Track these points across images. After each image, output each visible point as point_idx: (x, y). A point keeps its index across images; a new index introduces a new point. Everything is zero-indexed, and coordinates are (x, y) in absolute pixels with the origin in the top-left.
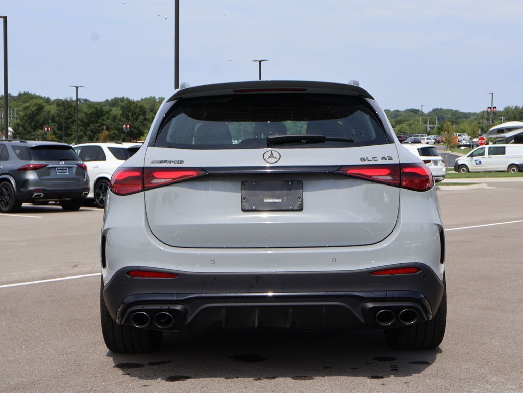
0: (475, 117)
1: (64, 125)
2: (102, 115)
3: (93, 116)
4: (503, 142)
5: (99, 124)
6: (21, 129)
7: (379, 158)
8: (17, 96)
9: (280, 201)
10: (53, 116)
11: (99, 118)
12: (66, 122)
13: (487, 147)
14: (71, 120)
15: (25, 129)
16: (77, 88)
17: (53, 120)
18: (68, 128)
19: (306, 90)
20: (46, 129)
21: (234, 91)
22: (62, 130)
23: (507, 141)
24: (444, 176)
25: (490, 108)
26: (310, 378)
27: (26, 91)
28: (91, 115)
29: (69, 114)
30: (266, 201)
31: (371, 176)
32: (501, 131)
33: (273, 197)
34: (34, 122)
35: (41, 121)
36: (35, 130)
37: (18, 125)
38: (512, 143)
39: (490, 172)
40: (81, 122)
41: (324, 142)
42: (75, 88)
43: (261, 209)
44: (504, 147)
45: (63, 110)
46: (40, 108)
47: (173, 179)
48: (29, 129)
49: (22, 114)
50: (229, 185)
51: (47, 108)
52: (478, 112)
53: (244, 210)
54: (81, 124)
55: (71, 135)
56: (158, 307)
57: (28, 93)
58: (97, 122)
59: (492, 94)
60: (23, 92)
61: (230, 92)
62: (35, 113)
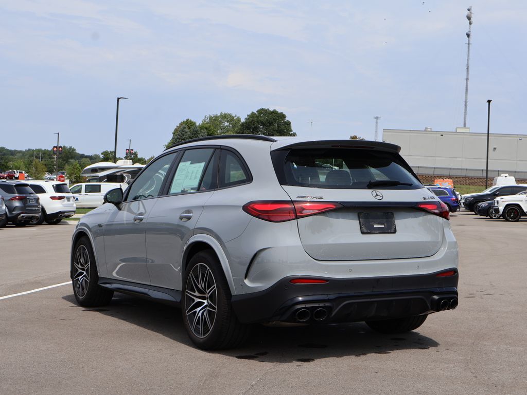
0: (21, 154)
4: (96, 181)
9: (383, 226)
13: (84, 185)
19: (373, 148)
21: (333, 146)
23: (100, 179)
24: (74, 212)
25: (56, 147)
30: (375, 226)
32: (95, 170)
33: (379, 224)
38: (104, 182)
39: (84, 208)
41: (396, 185)
43: (373, 232)
44: (100, 185)
47: (319, 210)
50: (351, 215)
52: (24, 150)
53: (363, 233)
56: (317, 305)
59: (58, 134)
61: (329, 146)
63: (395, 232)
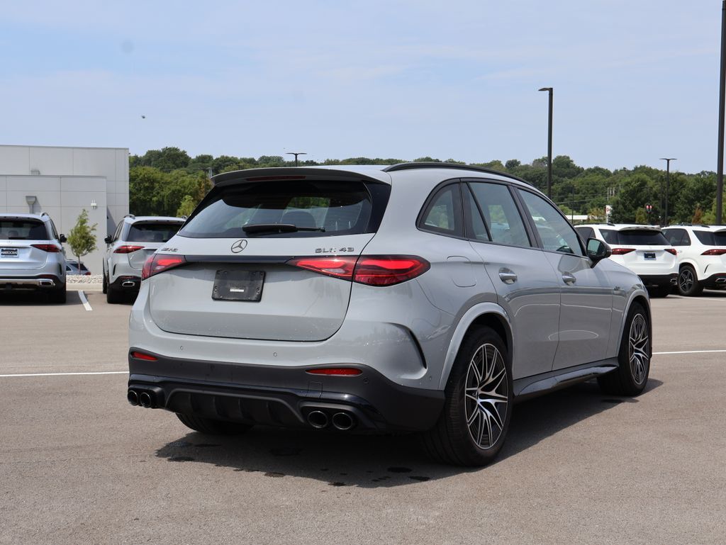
1: (667, 202)
2: (711, 190)
3: (701, 191)
5: (706, 201)
6: (621, 206)
7: (338, 249)
8: (633, 171)
9: (243, 291)
10: (655, 192)
11: (707, 194)
12: (669, 199)
14: (676, 196)
15: (625, 207)
16: (668, 160)
17: (656, 197)
18: (671, 206)
19: (304, 177)
20: (647, 207)
21: (248, 180)
22: (665, 208)
26: (282, 474)
27: (643, 165)
28: (698, 190)
29: (674, 189)
30: (232, 290)
31: (320, 269)
33: (237, 287)
34: (635, 200)
35: (643, 199)
36: (636, 209)
37: (617, 202)
40: (686, 199)
42: (666, 161)
45: (666, 186)
46: (643, 183)
47: (166, 266)
48: (630, 206)
49: (623, 191)
51: (650, 183)
53: (215, 299)
54: (686, 201)
55: (675, 213)
57: (644, 167)
58: (704, 199)
60: (639, 166)
62: (637, 189)
63: (259, 300)
